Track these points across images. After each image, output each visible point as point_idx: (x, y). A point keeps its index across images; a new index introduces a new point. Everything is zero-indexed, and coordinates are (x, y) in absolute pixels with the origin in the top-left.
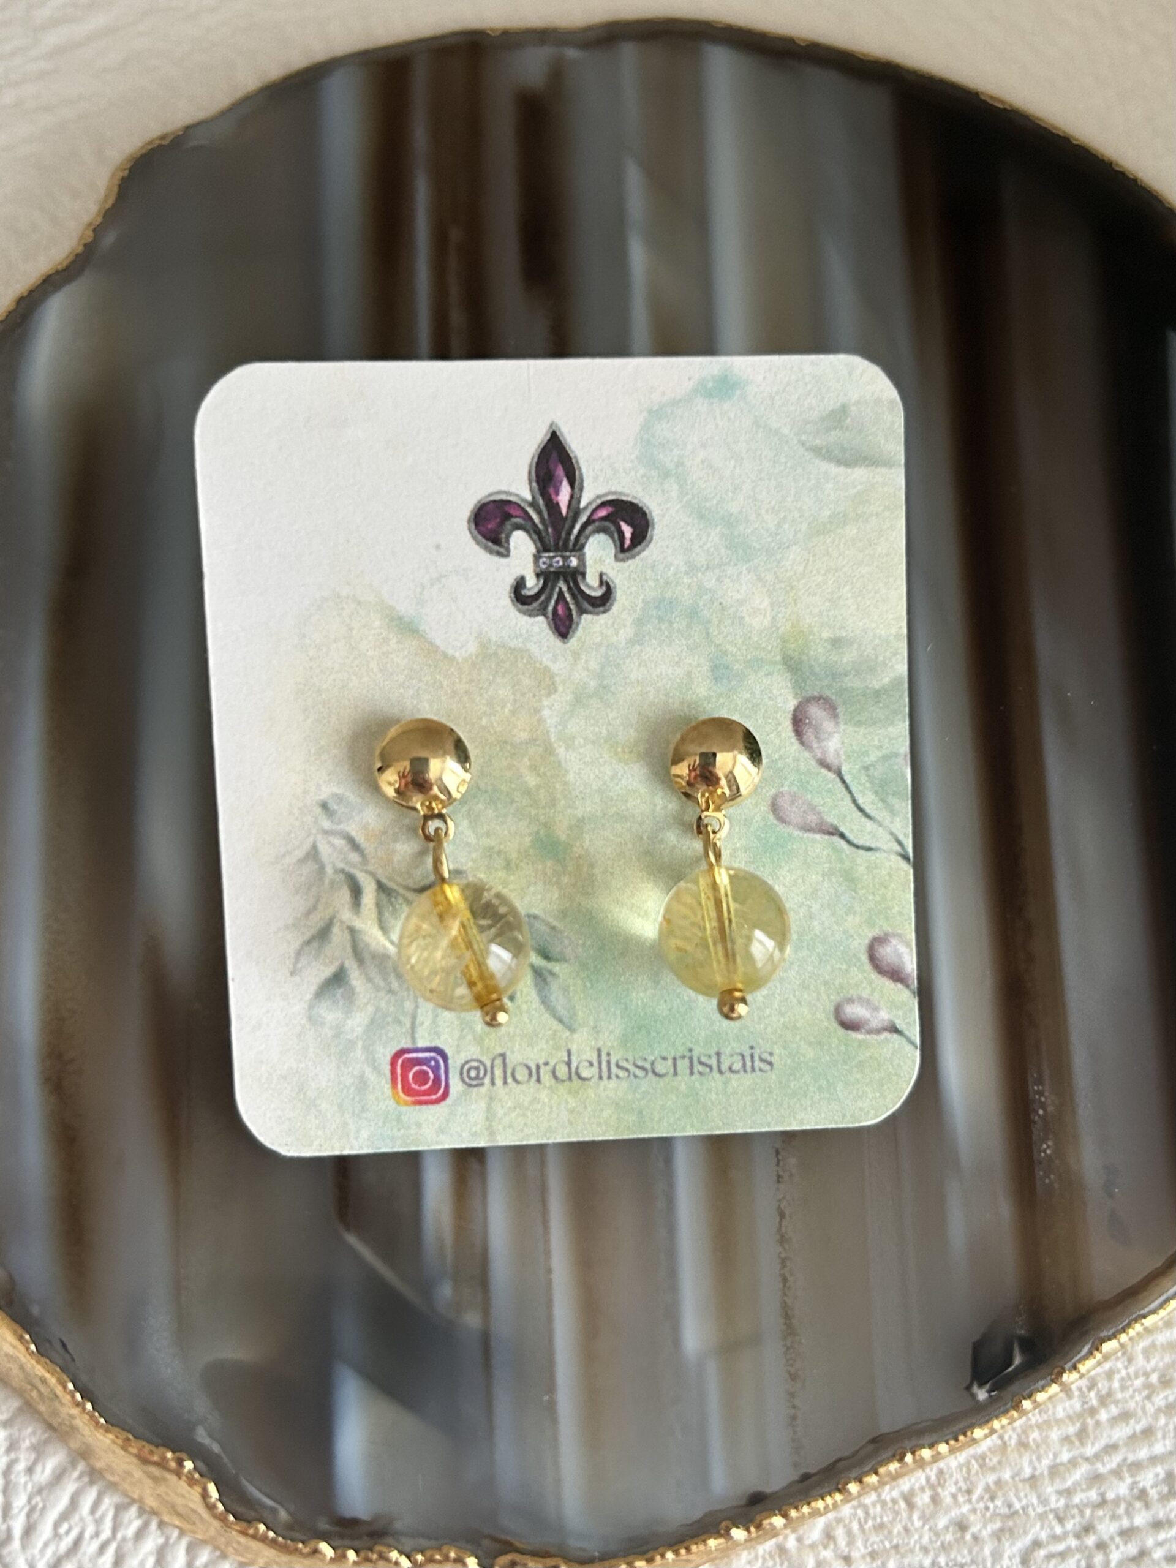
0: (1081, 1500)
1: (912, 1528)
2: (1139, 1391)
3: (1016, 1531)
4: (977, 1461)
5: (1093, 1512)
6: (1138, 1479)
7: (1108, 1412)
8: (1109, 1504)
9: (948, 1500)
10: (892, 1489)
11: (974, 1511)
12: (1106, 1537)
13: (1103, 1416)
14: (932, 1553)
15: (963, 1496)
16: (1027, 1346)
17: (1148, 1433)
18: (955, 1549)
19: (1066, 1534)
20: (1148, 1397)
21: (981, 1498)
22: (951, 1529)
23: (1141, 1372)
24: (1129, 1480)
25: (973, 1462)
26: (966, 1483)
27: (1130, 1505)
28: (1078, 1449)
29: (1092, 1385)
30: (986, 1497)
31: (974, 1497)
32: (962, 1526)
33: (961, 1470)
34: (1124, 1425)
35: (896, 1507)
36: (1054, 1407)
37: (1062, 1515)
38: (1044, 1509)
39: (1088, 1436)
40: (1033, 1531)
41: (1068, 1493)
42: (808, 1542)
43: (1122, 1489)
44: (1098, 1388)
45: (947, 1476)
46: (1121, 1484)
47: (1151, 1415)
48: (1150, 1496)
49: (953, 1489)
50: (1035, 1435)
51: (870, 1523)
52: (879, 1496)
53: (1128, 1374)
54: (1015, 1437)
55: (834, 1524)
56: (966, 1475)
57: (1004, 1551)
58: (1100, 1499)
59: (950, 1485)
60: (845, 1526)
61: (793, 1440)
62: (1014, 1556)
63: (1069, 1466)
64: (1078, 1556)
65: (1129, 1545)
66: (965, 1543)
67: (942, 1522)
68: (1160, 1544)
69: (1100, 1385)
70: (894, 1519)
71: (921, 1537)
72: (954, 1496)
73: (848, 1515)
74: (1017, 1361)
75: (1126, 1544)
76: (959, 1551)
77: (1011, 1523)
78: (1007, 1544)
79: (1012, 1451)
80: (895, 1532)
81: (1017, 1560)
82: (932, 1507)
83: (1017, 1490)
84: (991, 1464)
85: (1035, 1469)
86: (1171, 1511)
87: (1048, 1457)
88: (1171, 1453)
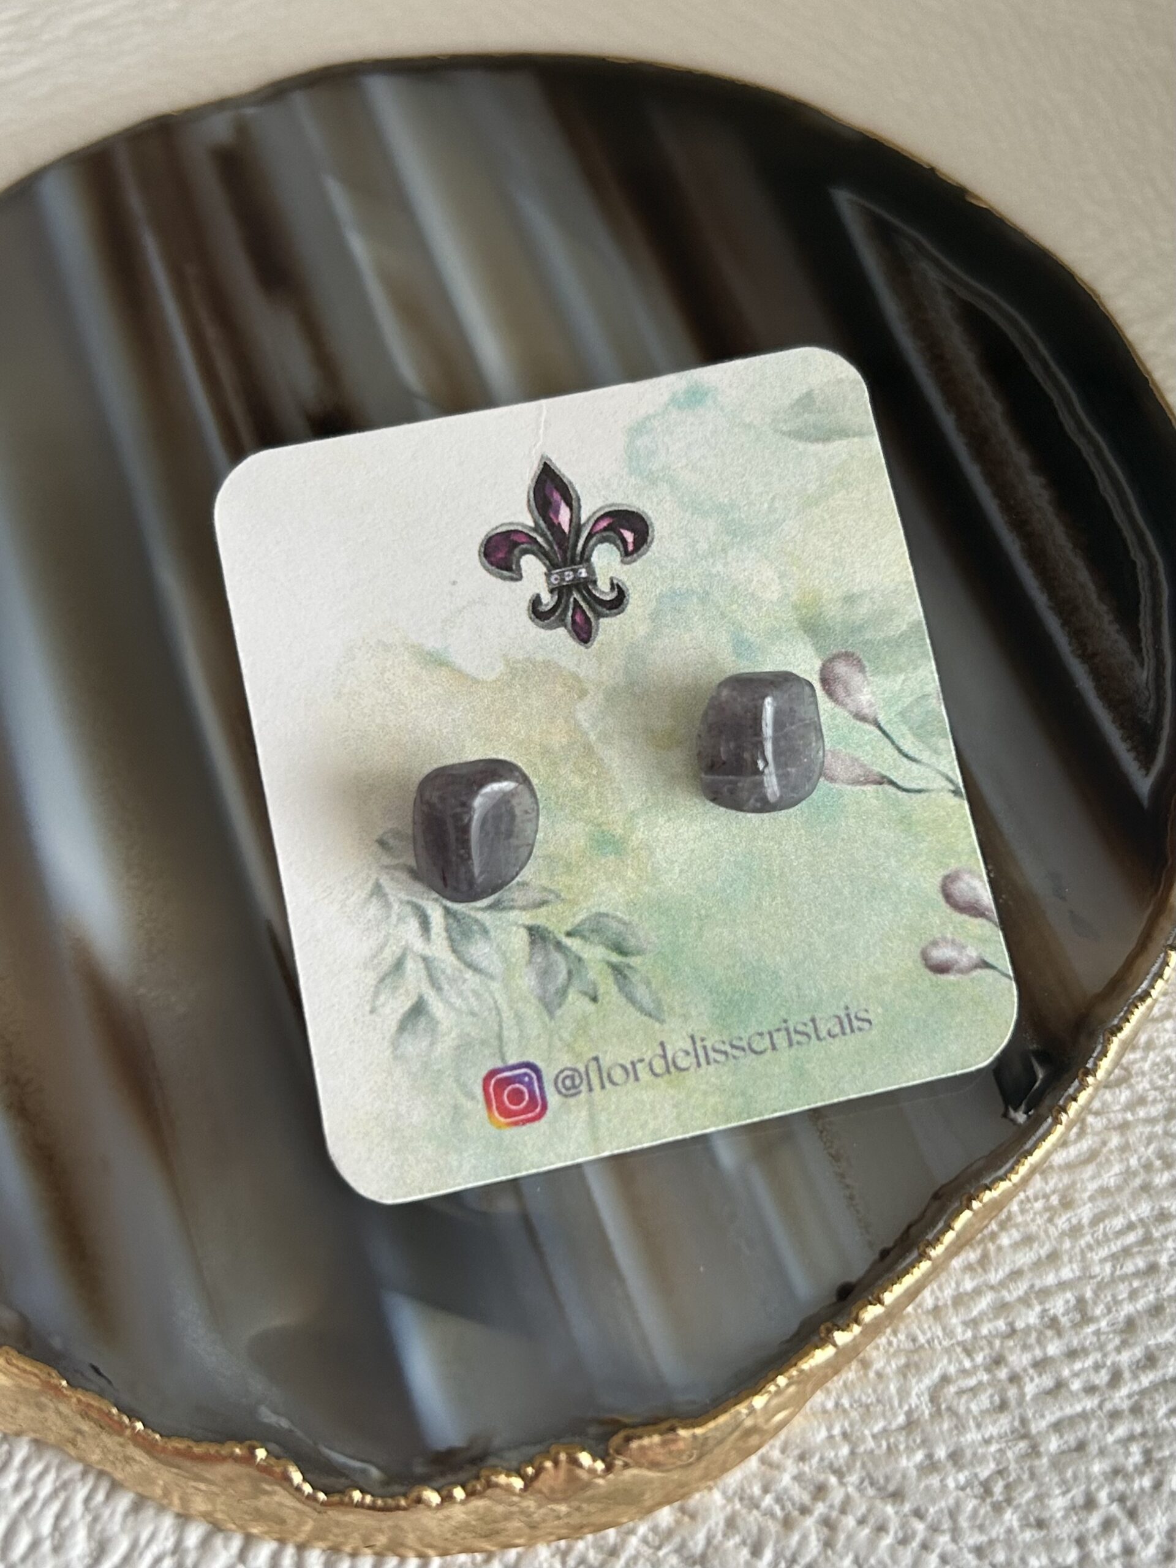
0: (990, 1332)
2: (1041, 1214)
3: (922, 1366)
5: (1002, 1343)
6: (1047, 1306)
7: (1010, 1236)
8: (1020, 1334)
12: (1018, 1369)
14: (834, 1394)
17: (1053, 1257)
19: (975, 1368)
20: (1050, 1220)
23: (1041, 1194)
24: (1038, 1309)
27: (1040, 1333)
28: (981, 1276)
34: (1027, 1249)
37: (970, 1347)
38: (950, 1342)
39: (990, 1262)
40: (940, 1365)
41: (973, 1323)
43: (1030, 1317)
46: (1030, 1313)
47: (1055, 1239)
48: (1062, 1324)
53: (1027, 1197)
57: (911, 1388)
58: (1009, 1329)
62: (923, 1394)
63: (974, 1295)
64: (990, 1391)
65: (1044, 1377)
66: (868, 1381)
68: (1076, 1375)
75: (1040, 1375)
76: (862, 1390)
77: (916, 1358)
78: (914, 1381)
81: (926, 1398)
83: (920, 1321)
85: (937, 1299)
86: (1085, 1338)
87: (950, 1285)
88: (1080, 1278)
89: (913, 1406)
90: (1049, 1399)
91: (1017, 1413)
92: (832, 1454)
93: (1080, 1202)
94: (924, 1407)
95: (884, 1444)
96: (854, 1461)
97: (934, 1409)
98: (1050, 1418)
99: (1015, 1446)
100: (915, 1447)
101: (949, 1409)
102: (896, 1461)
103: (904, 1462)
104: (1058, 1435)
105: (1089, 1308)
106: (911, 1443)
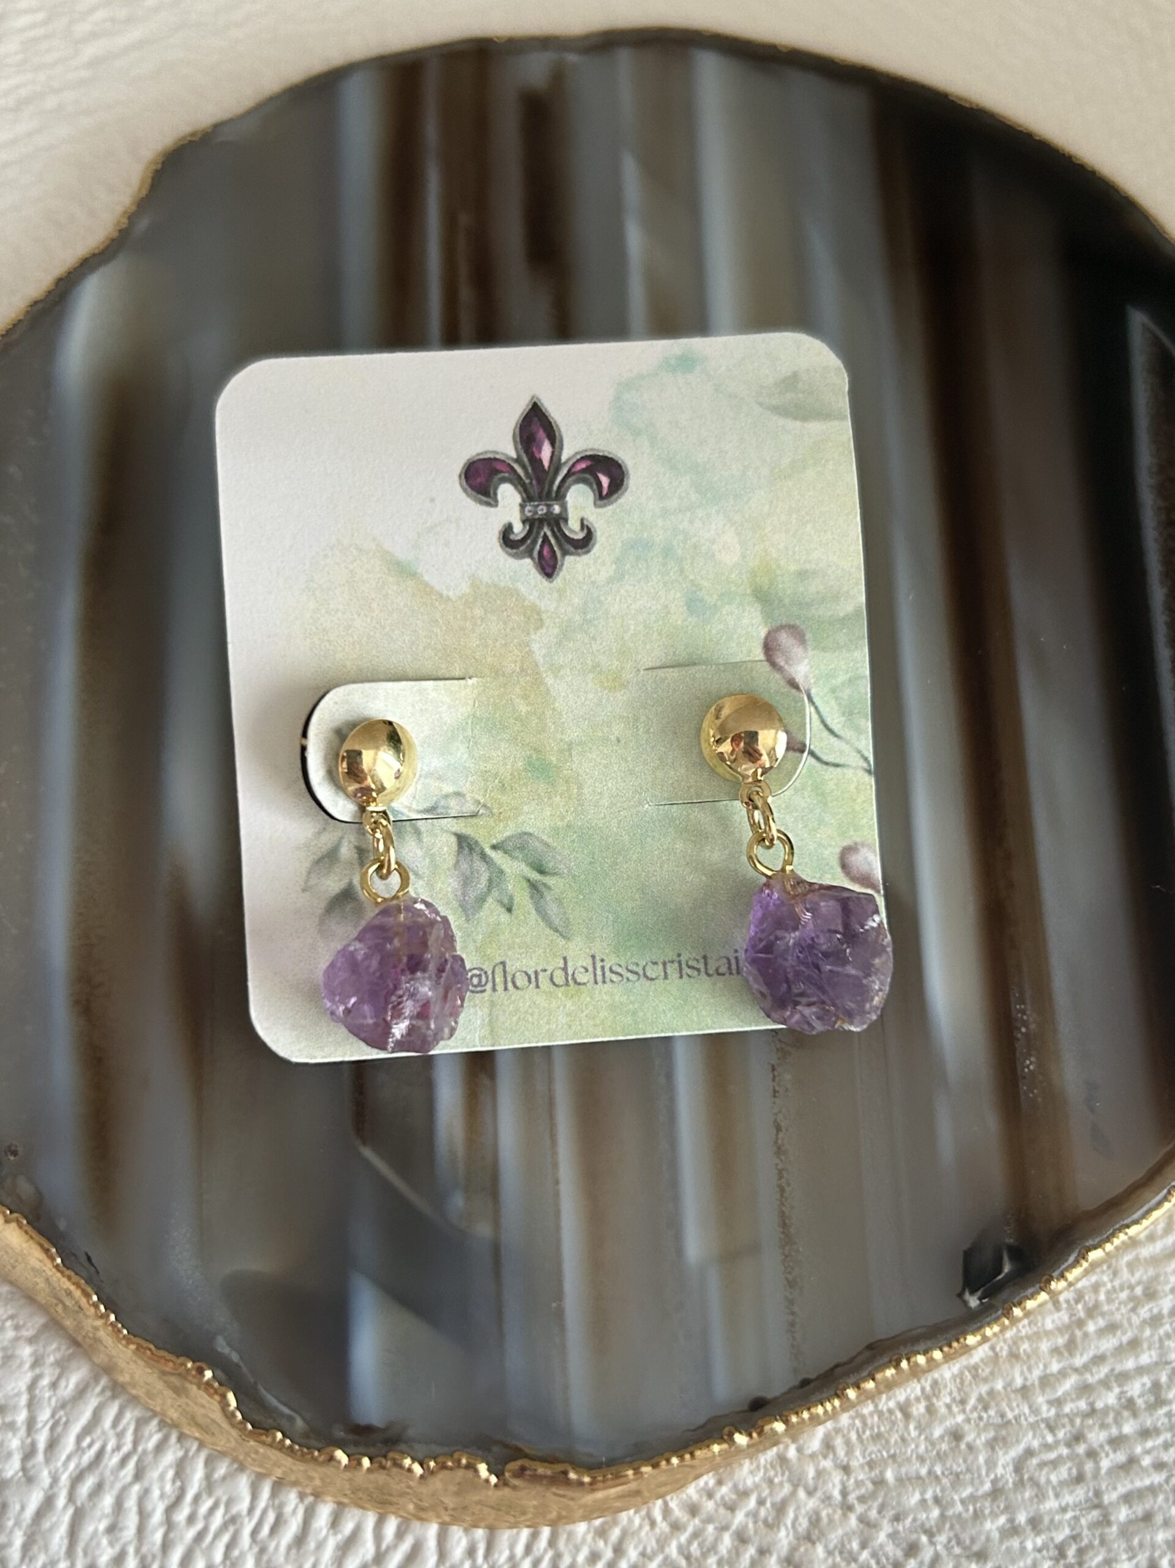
0: (1072, 1410)
1: (909, 1438)
2: (1125, 1303)
3: (1009, 1440)
4: (970, 1371)
5: (1082, 1421)
6: (1125, 1389)
7: (1096, 1323)
8: (1099, 1415)
9: (943, 1410)
10: (889, 1399)
11: (968, 1420)
12: (1095, 1445)
13: (1091, 1327)
14: (928, 1462)
15: (957, 1406)
16: (1016, 1254)
17: (1134, 1345)
18: (950, 1459)
19: (1057, 1443)
20: (1134, 1310)
21: (975, 1408)
22: (946, 1439)
23: (1126, 1285)
24: (1117, 1390)
25: (967, 1373)
26: (960, 1394)
27: (1118, 1414)
28: (1067, 1360)
29: (1079, 1297)
30: (980, 1407)
31: (968, 1408)
32: (956, 1436)
33: (955, 1381)
34: (1111, 1336)
35: (893, 1418)
36: (1044, 1319)
37: (1052, 1424)
38: (1036, 1419)
39: (1076, 1347)
40: (1025, 1440)
41: (1058, 1403)
42: (808, 1452)
43: (1110, 1398)
44: (1085, 1301)
45: (941, 1387)
46: (1110, 1394)
47: (1137, 1327)
48: (1138, 1405)
49: (948, 1400)
50: (1025, 1346)
51: (868, 1433)
52: (876, 1406)
53: (1113, 1287)
54: (1006, 1348)
55: (833, 1434)
56: (960, 1386)
57: (998, 1460)
58: (1089, 1408)
59: (944, 1396)
60: (844, 1436)
61: (793, 1346)
62: (1008, 1464)
63: (1059, 1376)
64: (1069, 1464)
65: (1118, 1453)
66: (960, 1452)
67: (937, 1432)
68: (1148, 1452)
69: (1087, 1298)
70: (891, 1429)
71: (917, 1446)
72: (948, 1407)
73: (846, 1425)
74: (1007, 1269)
75: (1115, 1451)
76: (954, 1460)
77: (1004, 1432)
78: (1001, 1453)
79: (1004, 1362)
80: (892, 1441)
81: (1011, 1468)
82: (927, 1416)
83: (1009, 1400)
84: (984, 1375)
85: (1026, 1379)
86: (1158, 1419)
87: (1038, 1367)
88: (1156, 1364)
89: (999, 1475)
90: (1122, 1474)
91: (1091, 1485)
92: (924, 1516)
93: (1162, 1294)
94: (1008, 1476)
95: (971, 1508)
96: (944, 1524)
97: (1017, 1479)
98: (1121, 1490)
99: (1088, 1514)
100: (998, 1512)
101: (1031, 1479)
102: (981, 1524)
103: (988, 1525)
104: (1127, 1506)
105: (1163, 1392)
106: (996, 1509)
